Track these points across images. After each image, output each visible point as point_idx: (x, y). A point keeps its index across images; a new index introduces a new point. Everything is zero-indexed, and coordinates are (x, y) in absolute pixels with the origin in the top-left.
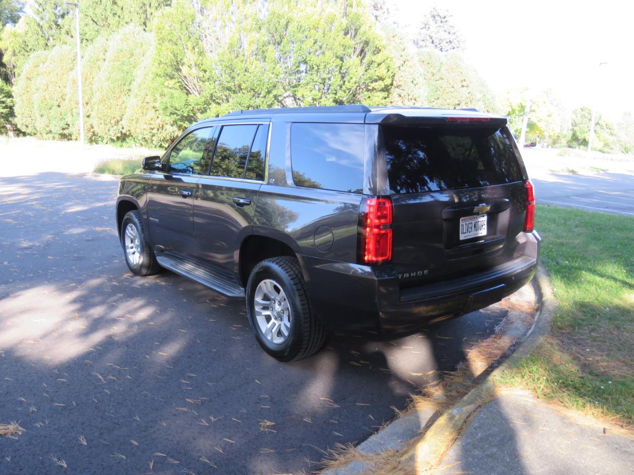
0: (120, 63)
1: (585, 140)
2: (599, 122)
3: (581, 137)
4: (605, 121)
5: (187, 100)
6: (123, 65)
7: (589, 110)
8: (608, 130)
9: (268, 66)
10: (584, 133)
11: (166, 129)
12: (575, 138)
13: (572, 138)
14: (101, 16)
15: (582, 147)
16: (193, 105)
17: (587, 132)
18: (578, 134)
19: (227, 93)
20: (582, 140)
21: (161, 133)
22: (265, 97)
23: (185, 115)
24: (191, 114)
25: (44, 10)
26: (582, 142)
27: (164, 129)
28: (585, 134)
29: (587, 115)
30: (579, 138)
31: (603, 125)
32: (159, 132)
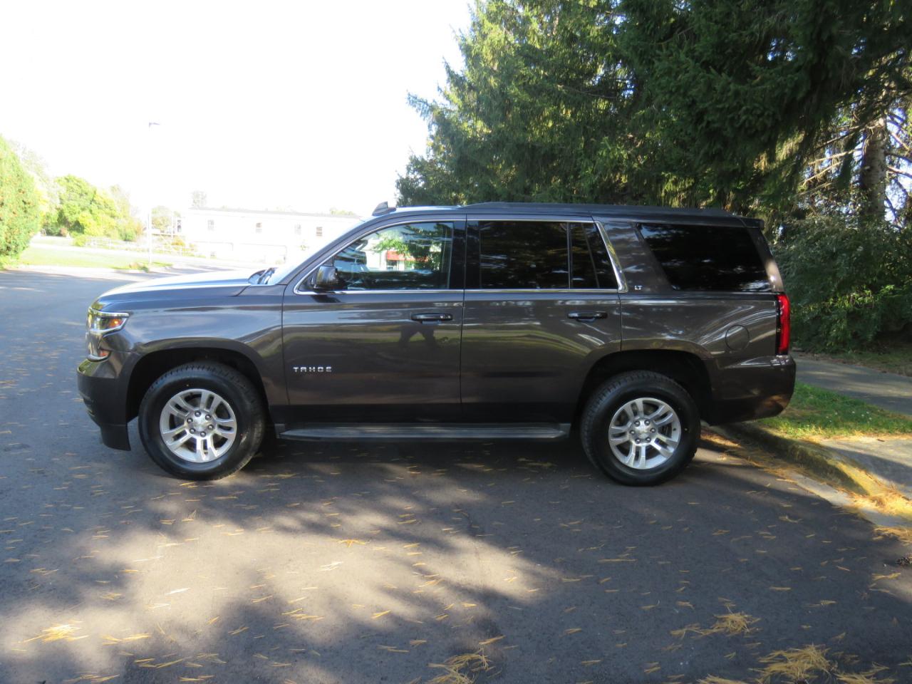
1: (77, 223)
2: (95, 199)
3: (71, 219)
4: (102, 198)
7: (78, 181)
8: (107, 210)
10: (75, 213)
12: (62, 220)
13: (58, 220)
15: (75, 233)
17: (79, 213)
18: (66, 214)
20: (73, 224)
26: (74, 226)
28: (77, 216)
29: (76, 188)
30: (70, 220)
31: (101, 203)
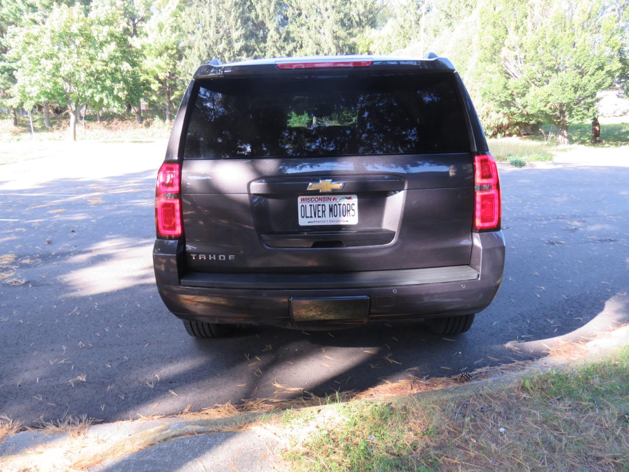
0: (458, 52)
5: (506, 84)
6: (460, 55)
9: (602, 37)
11: (490, 117)
14: (455, 9)
16: (512, 89)
19: (547, 73)
21: (485, 120)
22: (593, 74)
23: (503, 100)
24: (509, 99)
25: (407, 11)
27: (489, 117)
32: (484, 119)
